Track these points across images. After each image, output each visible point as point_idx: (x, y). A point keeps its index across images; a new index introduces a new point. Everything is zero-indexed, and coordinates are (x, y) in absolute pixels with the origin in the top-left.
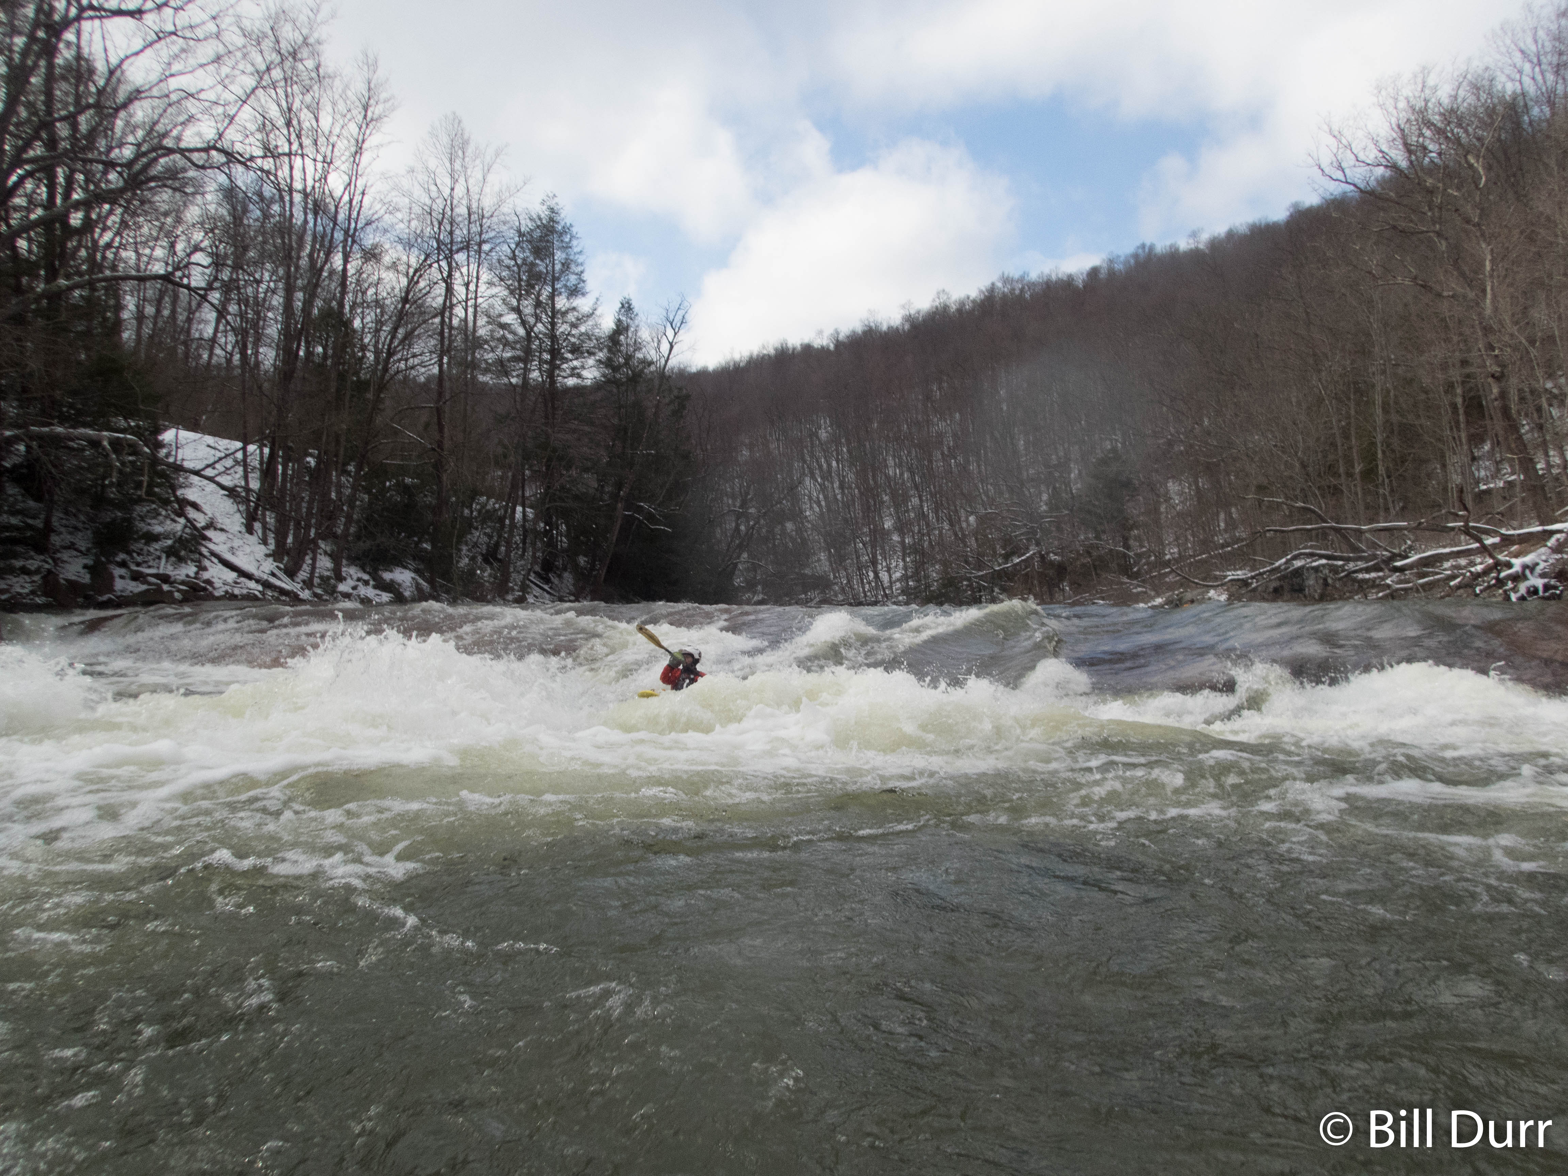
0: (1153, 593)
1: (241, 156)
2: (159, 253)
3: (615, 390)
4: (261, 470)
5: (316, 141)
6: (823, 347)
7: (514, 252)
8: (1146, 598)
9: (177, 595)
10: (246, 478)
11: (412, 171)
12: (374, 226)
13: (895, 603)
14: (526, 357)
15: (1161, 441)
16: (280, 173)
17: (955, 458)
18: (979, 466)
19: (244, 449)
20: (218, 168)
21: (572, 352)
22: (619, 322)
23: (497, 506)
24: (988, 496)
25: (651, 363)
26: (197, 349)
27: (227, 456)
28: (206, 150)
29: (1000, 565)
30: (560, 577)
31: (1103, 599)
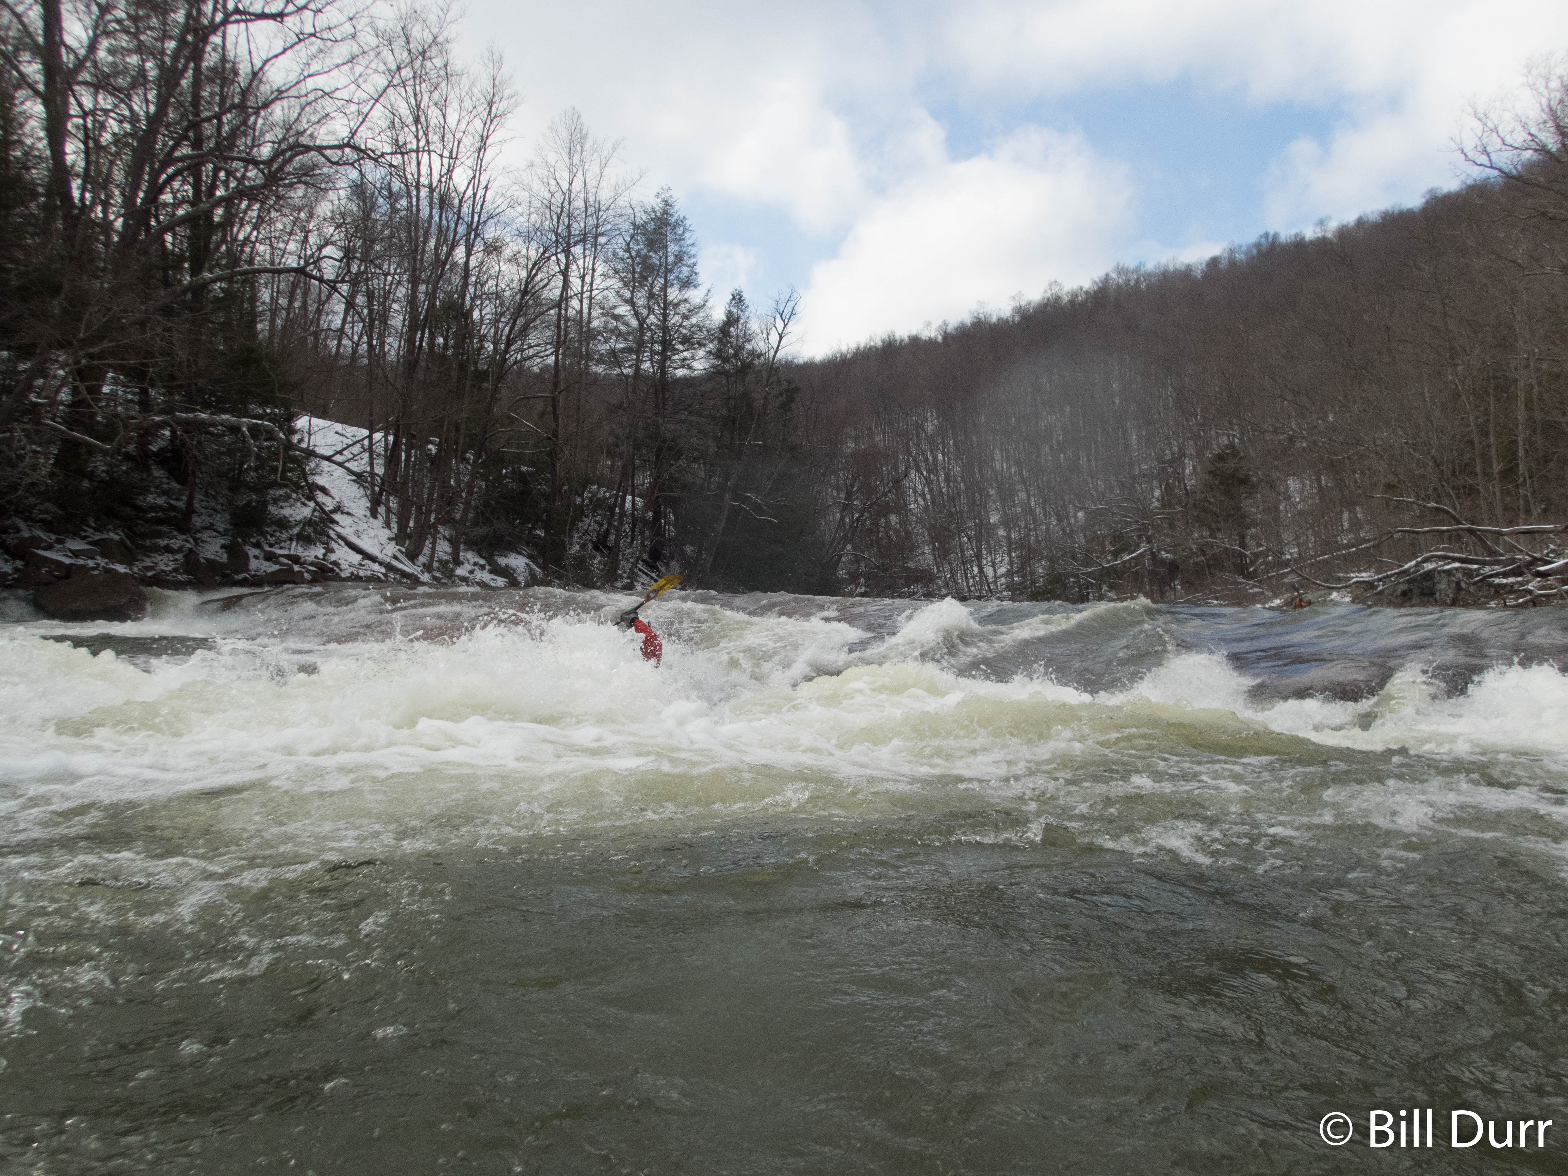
0: (1270, 594)
1: (373, 152)
2: (292, 246)
3: (724, 382)
4: (386, 457)
5: (443, 137)
6: (930, 339)
7: (628, 244)
8: (1263, 599)
9: (307, 576)
10: (371, 464)
11: (532, 165)
12: (496, 219)
13: (999, 599)
14: (639, 347)
15: (1282, 437)
16: (408, 169)
17: (1065, 453)
18: (1089, 460)
19: (370, 437)
20: (352, 164)
21: (682, 343)
22: (729, 314)
23: (608, 494)
24: (1097, 491)
25: (760, 355)
26: (326, 338)
27: (355, 443)
28: (340, 147)
29: (1108, 562)
30: (667, 565)
31: (1217, 599)
